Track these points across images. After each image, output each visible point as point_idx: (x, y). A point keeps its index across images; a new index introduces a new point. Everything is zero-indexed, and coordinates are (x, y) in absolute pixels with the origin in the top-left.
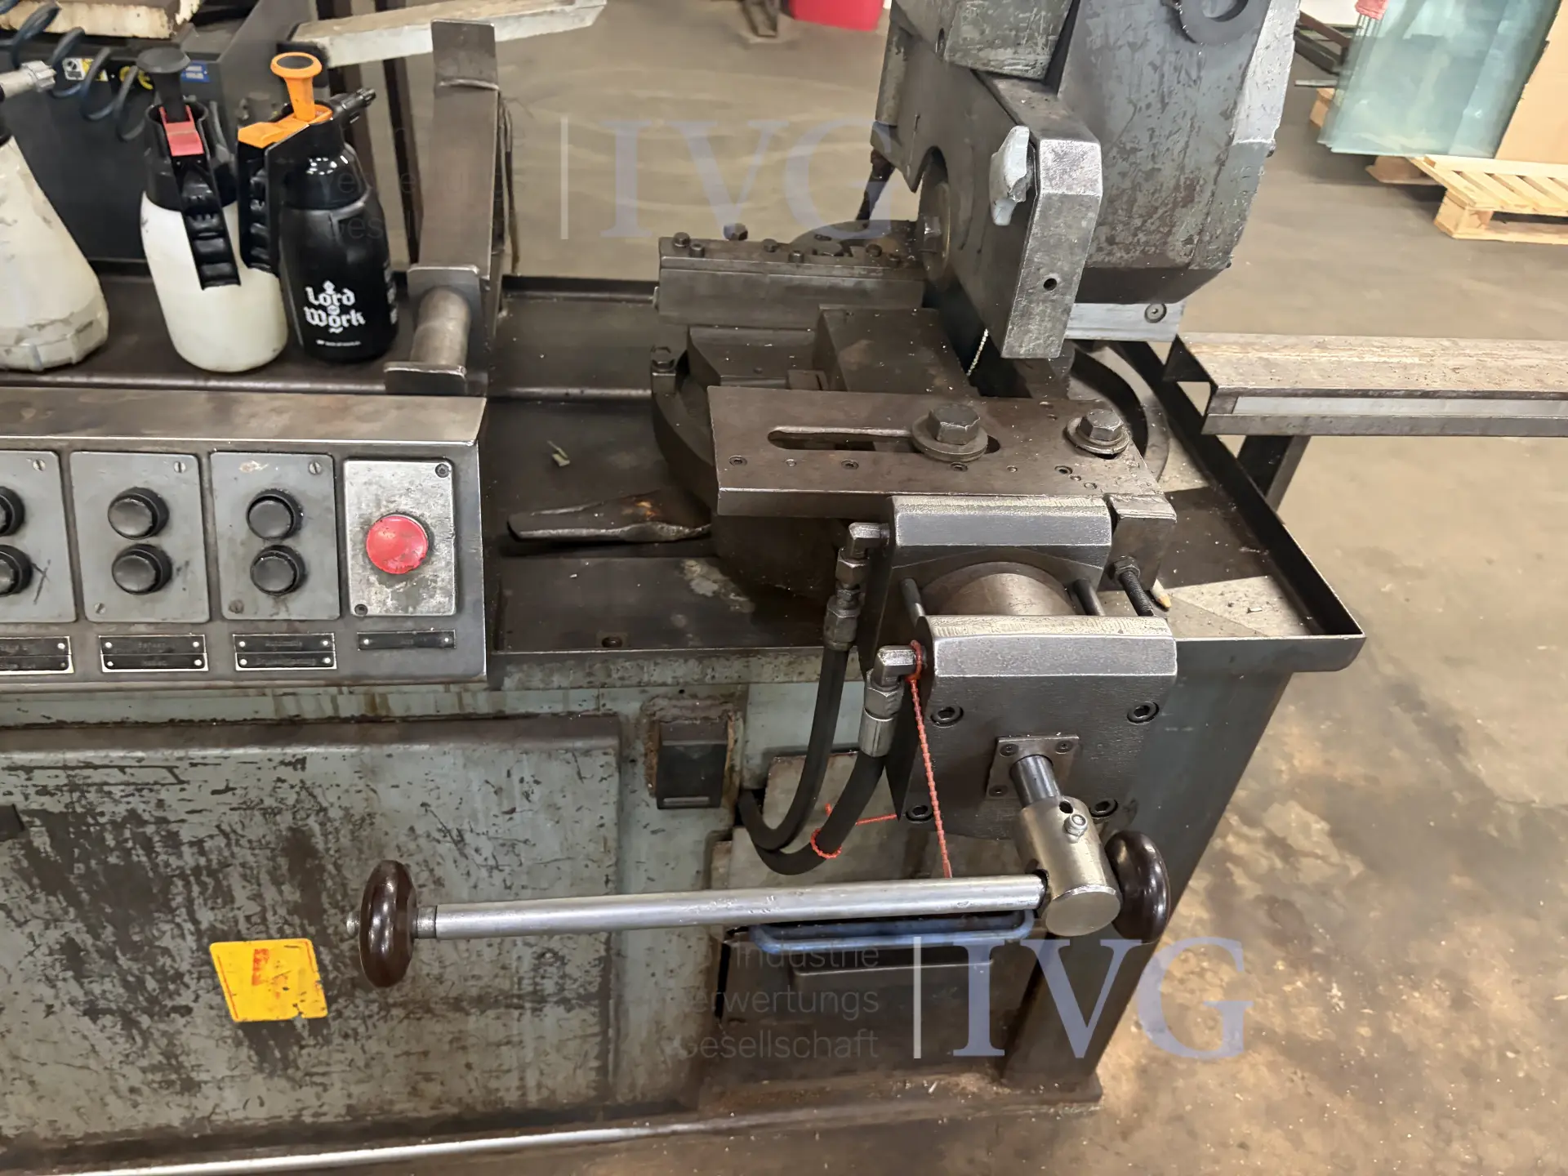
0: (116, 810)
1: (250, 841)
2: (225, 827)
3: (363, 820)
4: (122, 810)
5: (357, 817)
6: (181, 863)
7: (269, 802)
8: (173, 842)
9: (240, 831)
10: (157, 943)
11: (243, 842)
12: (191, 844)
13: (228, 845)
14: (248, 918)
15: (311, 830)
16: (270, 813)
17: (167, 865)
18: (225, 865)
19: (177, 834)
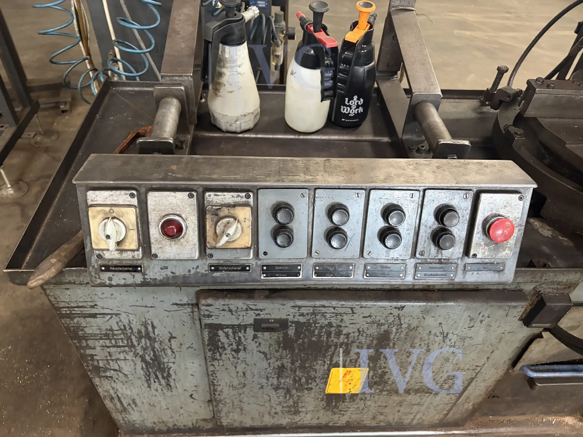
0: (324, 322)
1: (367, 335)
2: (361, 329)
3: (414, 328)
4: (326, 322)
5: (412, 327)
6: (337, 341)
7: (382, 321)
8: (339, 333)
9: (365, 331)
10: (314, 367)
11: (365, 335)
12: (345, 334)
13: (358, 336)
14: (351, 360)
15: (392, 331)
16: (380, 325)
17: (332, 341)
18: (353, 342)
19: (342, 331)
